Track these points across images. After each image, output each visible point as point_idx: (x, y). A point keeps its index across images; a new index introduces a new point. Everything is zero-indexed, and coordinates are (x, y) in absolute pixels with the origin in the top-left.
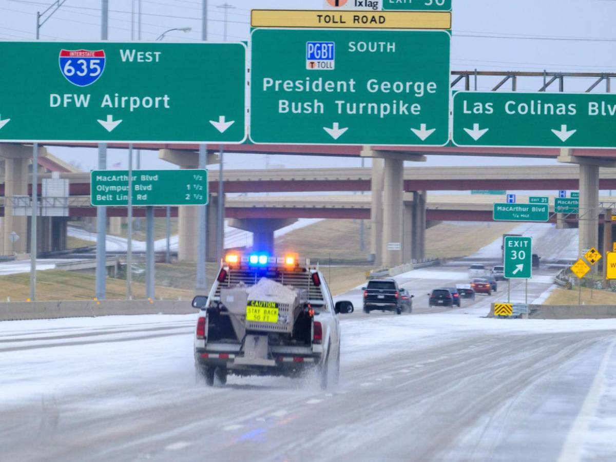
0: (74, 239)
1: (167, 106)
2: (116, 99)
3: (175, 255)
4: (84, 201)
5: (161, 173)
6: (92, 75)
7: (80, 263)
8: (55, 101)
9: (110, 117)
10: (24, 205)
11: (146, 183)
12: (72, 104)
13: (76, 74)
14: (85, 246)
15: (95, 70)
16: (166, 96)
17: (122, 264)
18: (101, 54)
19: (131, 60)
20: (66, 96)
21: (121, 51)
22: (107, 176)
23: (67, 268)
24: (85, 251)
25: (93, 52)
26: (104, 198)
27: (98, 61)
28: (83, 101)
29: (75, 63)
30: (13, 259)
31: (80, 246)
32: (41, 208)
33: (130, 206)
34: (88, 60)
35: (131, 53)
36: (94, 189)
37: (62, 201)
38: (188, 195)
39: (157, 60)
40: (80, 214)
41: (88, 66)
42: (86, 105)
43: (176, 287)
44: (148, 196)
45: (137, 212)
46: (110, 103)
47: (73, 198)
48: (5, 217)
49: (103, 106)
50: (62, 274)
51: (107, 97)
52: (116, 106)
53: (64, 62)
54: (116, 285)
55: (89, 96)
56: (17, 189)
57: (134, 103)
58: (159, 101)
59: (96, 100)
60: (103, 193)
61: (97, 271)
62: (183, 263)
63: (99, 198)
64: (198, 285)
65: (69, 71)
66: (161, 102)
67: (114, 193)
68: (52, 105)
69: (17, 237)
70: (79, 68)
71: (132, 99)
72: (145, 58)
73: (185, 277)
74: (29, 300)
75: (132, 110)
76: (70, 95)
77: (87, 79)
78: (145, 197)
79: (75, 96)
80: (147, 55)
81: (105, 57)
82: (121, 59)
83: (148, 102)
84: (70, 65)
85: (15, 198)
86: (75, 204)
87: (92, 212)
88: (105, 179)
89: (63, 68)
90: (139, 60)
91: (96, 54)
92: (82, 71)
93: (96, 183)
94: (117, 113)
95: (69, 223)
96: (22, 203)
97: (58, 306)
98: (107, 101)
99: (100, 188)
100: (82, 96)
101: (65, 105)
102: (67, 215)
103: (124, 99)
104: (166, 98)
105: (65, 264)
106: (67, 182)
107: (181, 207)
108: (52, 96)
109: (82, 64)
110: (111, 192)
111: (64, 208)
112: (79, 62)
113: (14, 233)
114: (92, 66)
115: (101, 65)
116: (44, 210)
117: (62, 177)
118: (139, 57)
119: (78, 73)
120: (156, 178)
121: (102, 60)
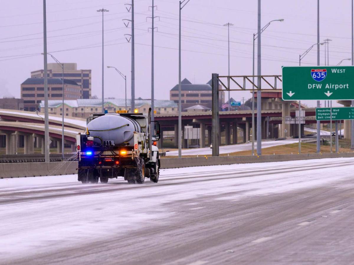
0: (306, 131)
1: (348, 88)
2: (331, 86)
3: (343, 136)
4: (310, 118)
5: (340, 109)
6: (322, 77)
7: (310, 140)
8: (310, 86)
9: (328, 92)
10: (289, 120)
11: (335, 112)
12: (316, 87)
13: (317, 77)
14: (310, 134)
15: (323, 76)
16: (347, 84)
17: (324, 140)
18: (325, 70)
19: (335, 72)
20: (313, 85)
21: (332, 69)
22: (321, 110)
23: (305, 142)
24: (310, 135)
25: (322, 70)
26: (320, 118)
27: (324, 73)
28: (319, 86)
29: (316, 74)
30: (286, 139)
31: (309, 134)
32: (295, 121)
33: (331, 120)
34: (321, 73)
35: (335, 70)
36: (317, 114)
37: (303, 118)
38: (350, 116)
39: (344, 72)
40: (309, 123)
41: (321, 75)
42: (320, 88)
43: (343, 148)
44: (336, 117)
45: (333, 122)
46: (328, 87)
47: (307, 117)
48: (282, 124)
49: (326, 88)
50: (304, 144)
51: (327, 85)
52: (331, 88)
53: (313, 73)
54: (323, 148)
55: (321, 85)
56: (286, 114)
57: (337, 87)
58: (345, 86)
59: (324, 86)
60: (320, 116)
61: (317, 142)
62: (345, 139)
63: (319, 117)
64: (352, 147)
65: (315, 76)
66: (346, 86)
67: (324, 116)
68: (309, 88)
69: (287, 131)
70: (318, 75)
71: (336, 85)
72: (340, 71)
73: (347, 144)
74: (298, 154)
75: (336, 89)
76: (315, 85)
77: (321, 79)
78: (335, 117)
79: (317, 85)
80: (341, 70)
81: (326, 71)
82: (332, 72)
83: (341, 86)
84: (315, 74)
85: (286, 117)
86: (307, 119)
87: (315, 122)
88: (321, 111)
89: (312, 75)
90: (338, 72)
91: (324, 71)
92: (319, 76)
93: (318, 112)
94: (331, 90)
95: (304, 126)
96: (288, 119)
97: (308, 155)
98: (327, 86)
99: (319, 114)
100: (319, 85)
101: (313, 88)
102: (304, 123)
103: (333, 85)
104: (347, 85)
105: (305, 141)
106: (304, 111)
107: (345, 120)
108: (309, 85)
109: (319, 74)
110: (323, 116)
111: (304, 121)
112: (318, 73)
113: (285, 130)
114: (322, 75)
115: (325, 74)
116: (296, 122)
117: (302, 110)
118: (338, 71)
119: (318, 77)
120: (338, 110)
121: (325, 73)
